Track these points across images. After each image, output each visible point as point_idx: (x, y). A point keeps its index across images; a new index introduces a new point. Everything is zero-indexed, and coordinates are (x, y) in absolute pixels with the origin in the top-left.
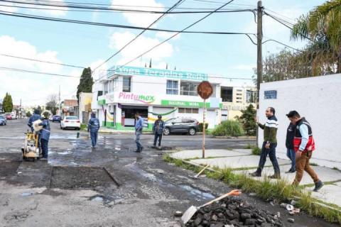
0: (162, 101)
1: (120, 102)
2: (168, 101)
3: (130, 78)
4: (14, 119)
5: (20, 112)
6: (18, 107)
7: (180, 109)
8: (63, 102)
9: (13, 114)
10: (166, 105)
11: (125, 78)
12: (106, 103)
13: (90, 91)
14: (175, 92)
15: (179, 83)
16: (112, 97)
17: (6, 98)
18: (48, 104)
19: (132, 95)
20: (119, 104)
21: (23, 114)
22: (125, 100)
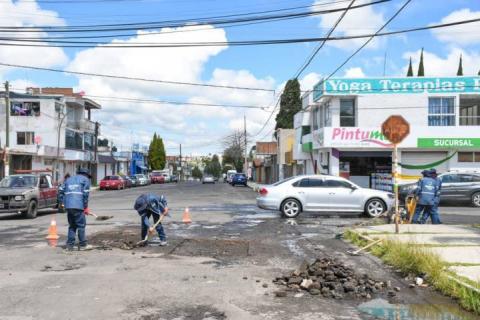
0: (420, 140)
1: (335, 146)
2: (432, 140)
3: (353, 101)
4: (168, 182)
5: (179, 169)
6: (175, 158)
7: (460, 153)
8: (254, 148)
9: (167, 173)
10: (428, 147)
11: (343, 101)
12: (314, 147)
13: (292, 127)
14: (450, 121)
15: (457, 102)
16: (321, 137)
17: (153, 144)
18: (228, 152)
19: (358, 132)
20: (333, 149)
21: (186, 173)
22: (344, 141)
